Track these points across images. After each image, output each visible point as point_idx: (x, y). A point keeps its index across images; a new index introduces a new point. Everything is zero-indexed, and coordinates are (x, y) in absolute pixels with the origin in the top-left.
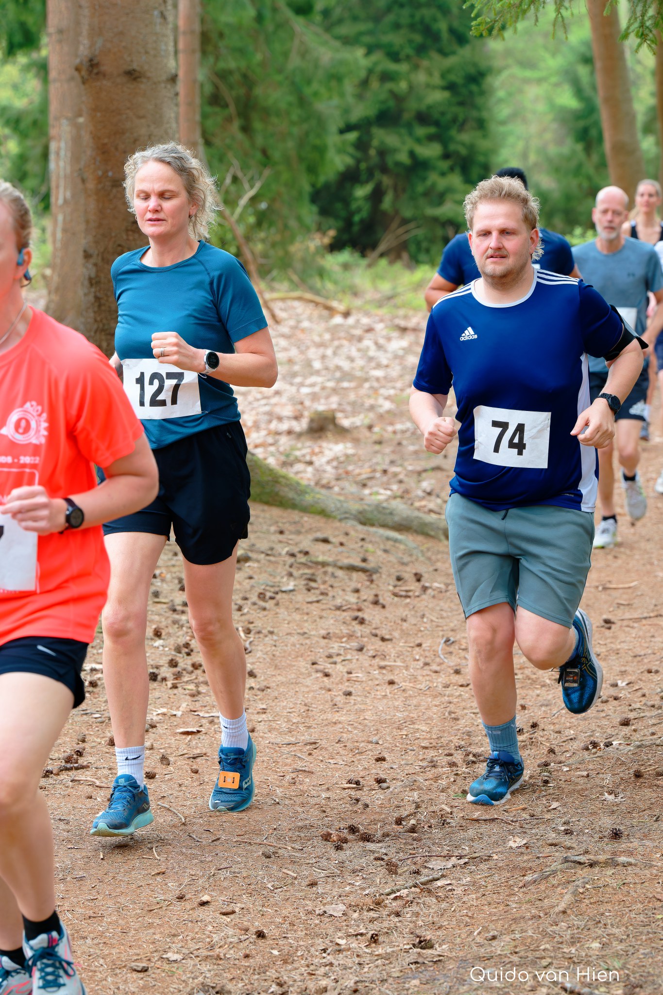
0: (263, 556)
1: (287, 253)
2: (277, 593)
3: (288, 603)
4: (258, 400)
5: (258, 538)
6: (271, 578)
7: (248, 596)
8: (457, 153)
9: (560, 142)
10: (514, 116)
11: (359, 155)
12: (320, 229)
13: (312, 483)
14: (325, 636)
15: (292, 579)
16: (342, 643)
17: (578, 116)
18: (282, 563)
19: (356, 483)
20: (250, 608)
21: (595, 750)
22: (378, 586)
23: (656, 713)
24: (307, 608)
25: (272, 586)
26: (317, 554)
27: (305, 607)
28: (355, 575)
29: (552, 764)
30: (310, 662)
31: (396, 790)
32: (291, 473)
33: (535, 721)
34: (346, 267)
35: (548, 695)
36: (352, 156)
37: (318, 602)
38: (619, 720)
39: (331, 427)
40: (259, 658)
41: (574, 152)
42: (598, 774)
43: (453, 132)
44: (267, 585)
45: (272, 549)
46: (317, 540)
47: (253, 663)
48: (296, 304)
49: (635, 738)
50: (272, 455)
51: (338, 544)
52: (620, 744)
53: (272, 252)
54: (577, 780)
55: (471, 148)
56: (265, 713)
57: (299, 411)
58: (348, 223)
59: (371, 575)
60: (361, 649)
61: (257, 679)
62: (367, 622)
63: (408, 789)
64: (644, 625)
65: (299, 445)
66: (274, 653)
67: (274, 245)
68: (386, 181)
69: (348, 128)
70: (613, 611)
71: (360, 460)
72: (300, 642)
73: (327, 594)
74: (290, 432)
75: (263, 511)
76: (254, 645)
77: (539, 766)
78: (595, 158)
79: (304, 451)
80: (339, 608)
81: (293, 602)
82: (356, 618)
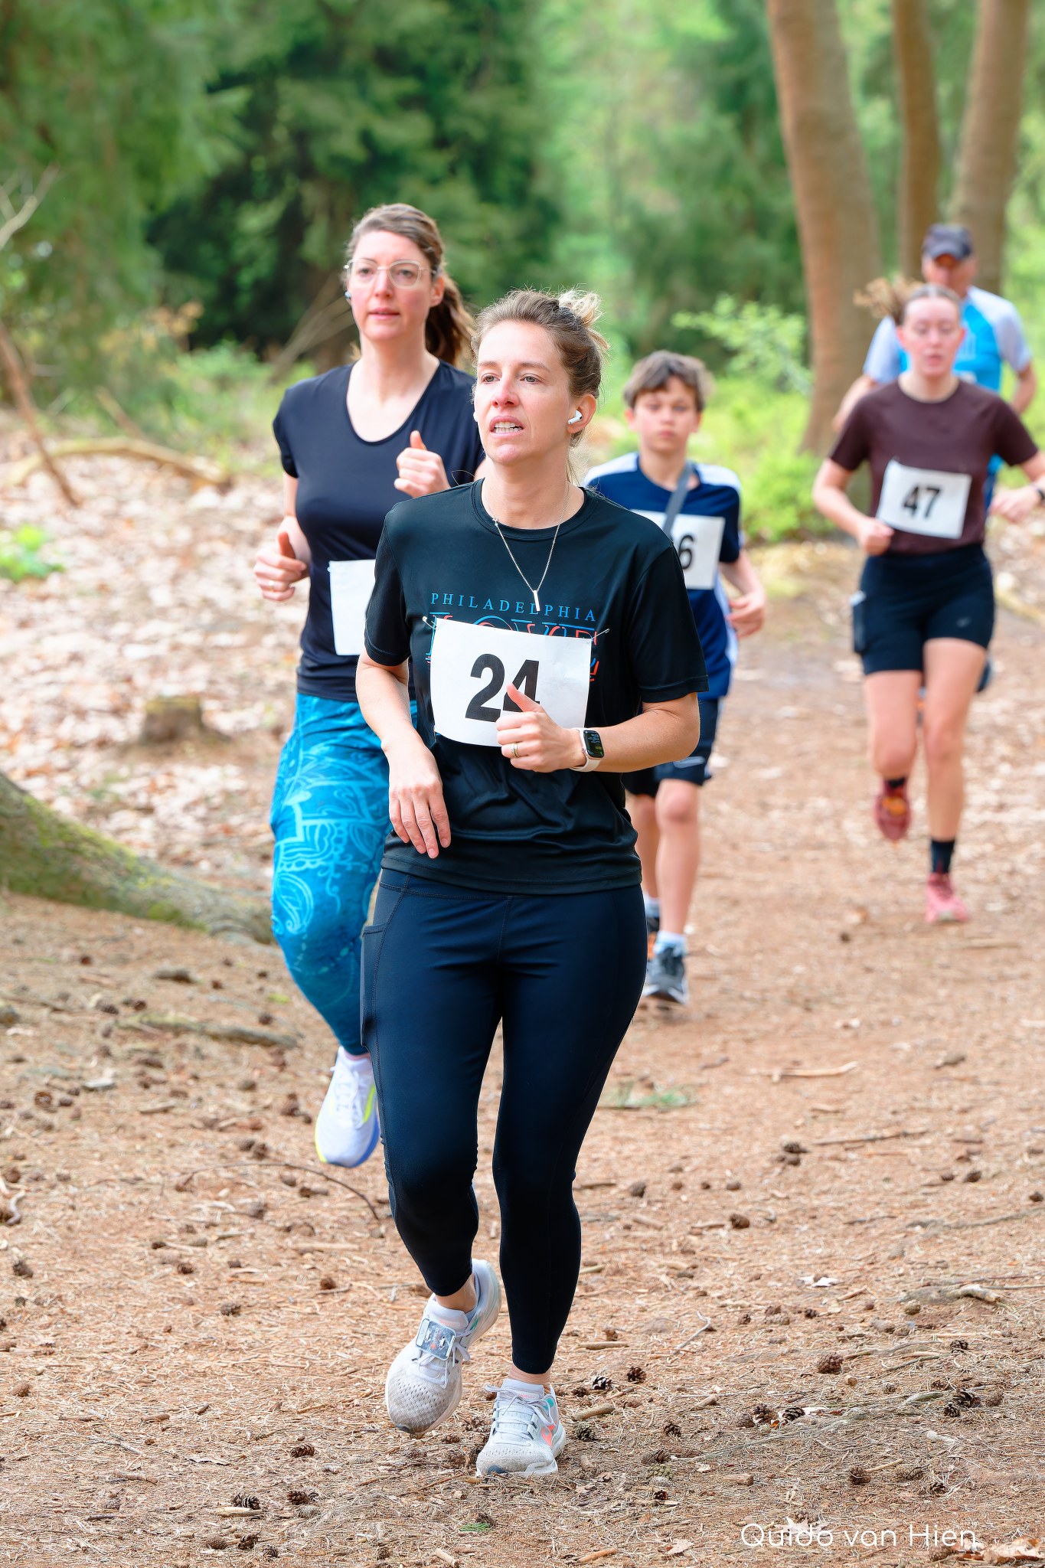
0: (45, 1012)
1: (94, 354)
2: (77, 1093)
3: (100, 1114)
4: (33, 673)
5: (36, 972)
6: (63, 1062)
7: (13, 1100)
8: (464, 137)
9: (684, 113)
10: (586, 56)
11: (250, 139)
12: (168, 302)
13: (152, 854)
14: (181, 1185)
15: (108, 1061)
16: (218, 1199)
17: (723, 56)
18: (86, 1026)
19: (248, 853)
20: (18, 1127)
21: (765, 1426)
22: (296, 1075)
23: (897, 1345)
24: (143, 1125)
25: (67, 1079)
26: (164, 1007)
27: (137, 1122)
28: (246, 1052)
29: (673, 1457)
30: (149, 1243)
31: (338, 1519)
32: (105, 830)
33: (636, 1364)
34: (223, 383)
35: (664, 1307)
36: (237, 143)
37: (165, 1111)
38: (816, 1360)
39: (193, 731)
40: (37, 1234)
41: (714, 134)
42: (771, 1478)
43: (455, 91)
44: (55, 1077)
45: (65, 997)
46: (163, 977)
47: (23, 1247)
48: (116, 463)
49: (852, 1400)
50: (66, 793)
51: (209, 987)
52: (819, 1412)
53: (62, 352)
54: (726, 1492)
55: (495, 124)
56: (51, 1354)
57: (123, 696)
58: (228, 289)
59: (281, 1053)
60: (259, 1214)
61: (35, 1281)
62: (272, 1155)
63: (362, 1516)
64: (870, 1156)
65: (124, 771)
66: (71, 1223)
67: (66, 335)
68: (313, 196)
69: (227, 81)
70: (804, 1125)
71: (255, 803)
72: (127, 1199)
73: (185, 1095)
74: (102, 743)
75: (46, 914)
76: (27, 1206)
77: (645, 1462)
78: (761, 147)
79: (135, 784)
80: (210, 1125)
81: (113, 1111)
82: (248, 1146)
